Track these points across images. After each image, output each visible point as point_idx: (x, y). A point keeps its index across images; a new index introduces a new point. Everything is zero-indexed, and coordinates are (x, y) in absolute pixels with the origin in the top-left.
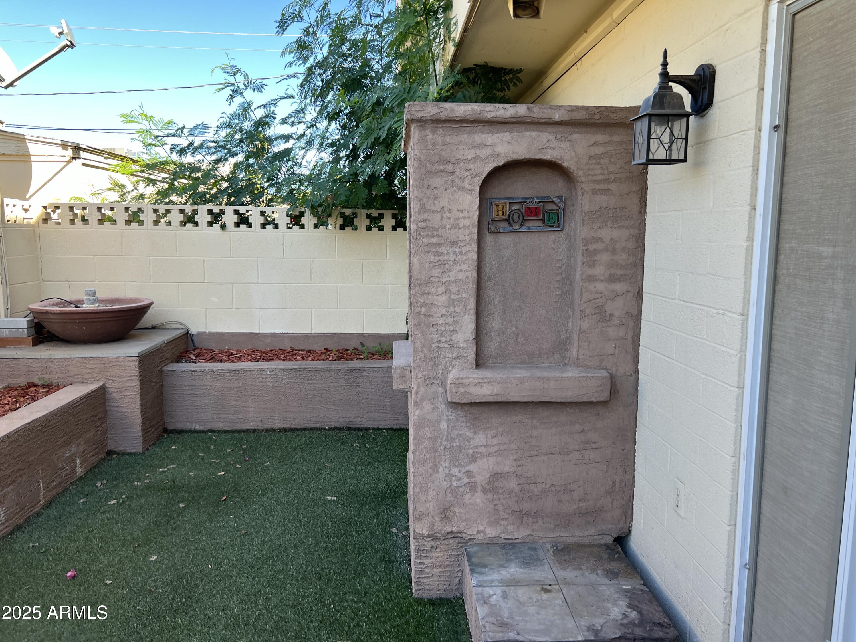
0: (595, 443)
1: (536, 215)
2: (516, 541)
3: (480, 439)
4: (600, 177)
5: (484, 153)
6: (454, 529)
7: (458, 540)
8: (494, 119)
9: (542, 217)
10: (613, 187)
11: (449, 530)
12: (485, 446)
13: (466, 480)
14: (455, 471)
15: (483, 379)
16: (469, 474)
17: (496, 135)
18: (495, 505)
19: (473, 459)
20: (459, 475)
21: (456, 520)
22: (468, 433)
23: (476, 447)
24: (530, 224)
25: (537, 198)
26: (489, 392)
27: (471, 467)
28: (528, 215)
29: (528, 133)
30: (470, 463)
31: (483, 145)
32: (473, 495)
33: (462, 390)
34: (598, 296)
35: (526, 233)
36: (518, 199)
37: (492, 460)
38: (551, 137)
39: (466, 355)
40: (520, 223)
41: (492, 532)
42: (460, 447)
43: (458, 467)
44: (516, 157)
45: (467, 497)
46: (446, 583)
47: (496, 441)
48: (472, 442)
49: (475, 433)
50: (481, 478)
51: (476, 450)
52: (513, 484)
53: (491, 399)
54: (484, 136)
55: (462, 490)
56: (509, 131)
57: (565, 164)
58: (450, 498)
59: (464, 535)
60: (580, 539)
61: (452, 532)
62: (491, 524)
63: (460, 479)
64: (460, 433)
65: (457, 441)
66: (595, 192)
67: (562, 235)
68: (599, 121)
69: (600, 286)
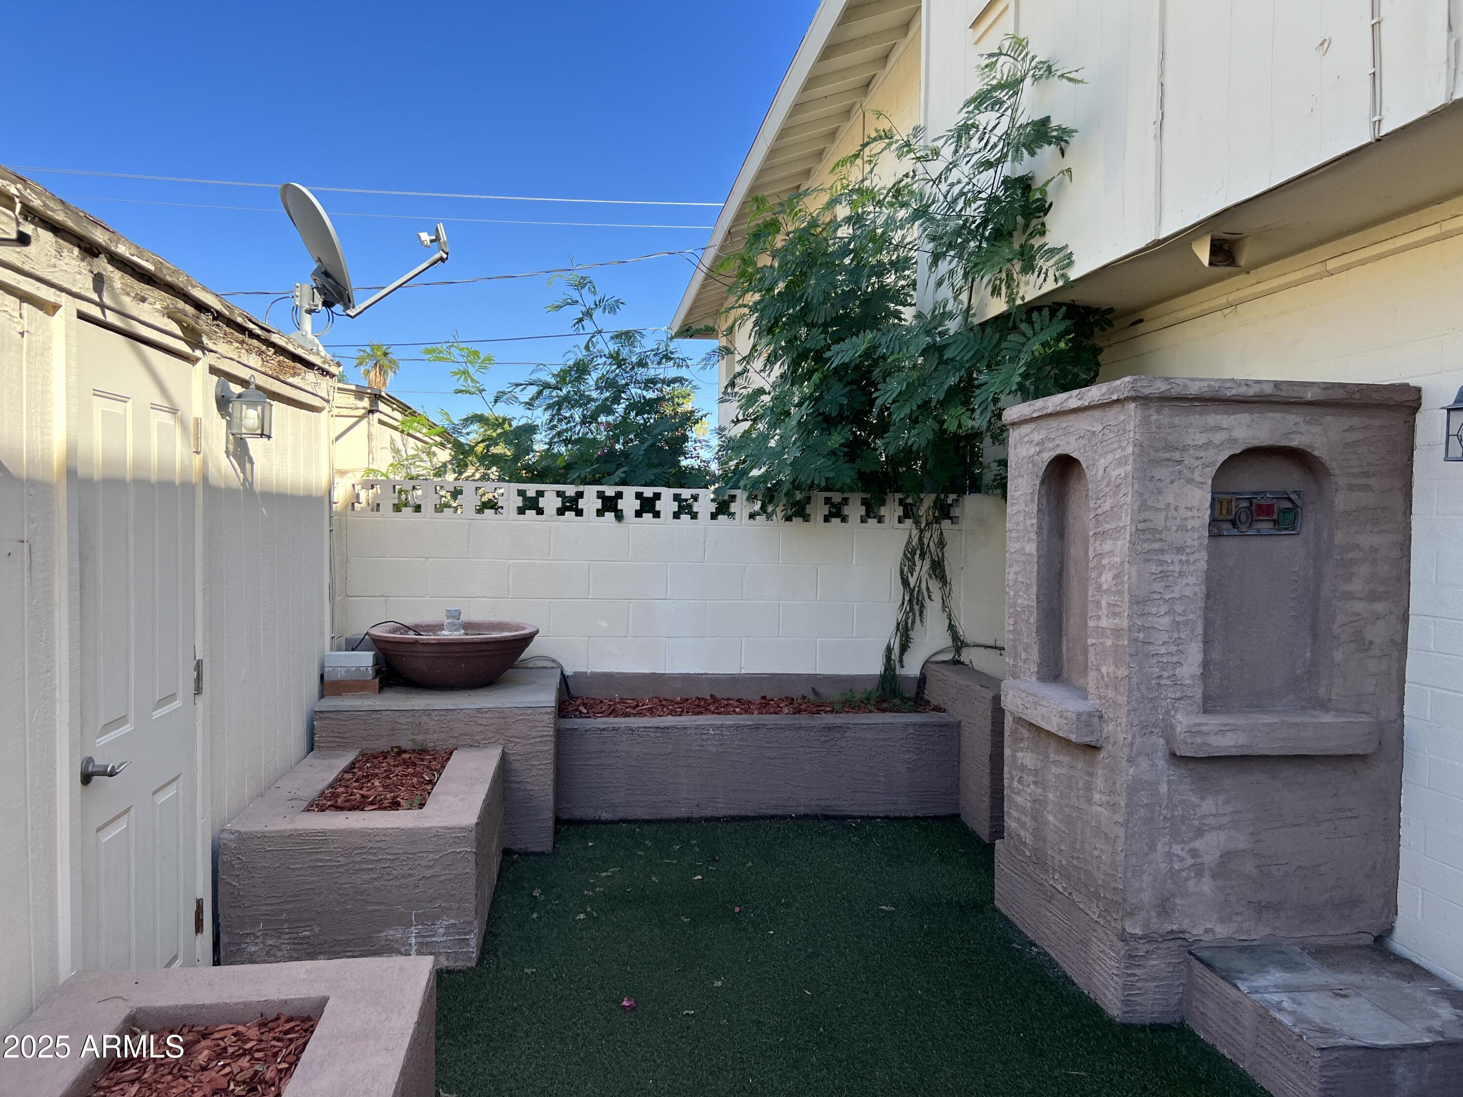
0: (1350, 810)
1: (1268, 515)
2: (1252, 944)
3: (1208, 806)
4: (1359, 469)
5: (1218, 438)
6: (1175, 927)
7: (1180, 942)
8: (1235, 398)
9: (1275, 517)
10: (1371, 481)
11: (1169, 928)
12: (1214, 816)
13: (1190, 861)
14: (1176, 849)
15: (1225, 725)
16: (1194, 853)
17: (1232, 417)
18: (1227, 894)
19: (1200, 833)
20: (1183, 854)
21: (1177, 915)
22: (1193, 799)
23: (1203, 817)
24: (1260, 526)
25: (1271, 493)
26: (1232, 743)
27: (1197, 844)
28: (1258, 515)
29: (1271, 415)
30: (1195, 838)
31: (1218, 429)
32: (1199, 882)
33: (1199, 740)
34: (1356, 618)
35: (1255, 538)
36: (1247, 493)
37: (1222, 835)
38: (1299, 419)
39: (1191, 694)
40: (1248, 525)
41: (1222, 931)
42: (1183, 816)
43: (1179, 843)
44: (1256, 443)
45: (1191, 884)
46: (1162, 1002)
47: (1229, 809)
48: (1198, 811)
49: (1202, 798)
50: (1210, 858)
51: (1203, 821)
52: (1249, 866)
53: (1234, 752)
54: (1219, 417)
55: (1184, 874)
56: (1248, 412)
57: (1316, 453)
58: (1169, 885)
59: (1187, 936)
60: (1334, 938)
61: (1172, 932)
62: (1222, 921)
63: (1182, 860)
64: (1184, 798)
65: (1179, 808)
66: (1351, 488)
67: (1297, 539)
68: (1359, 402)
69: (1358, 606)
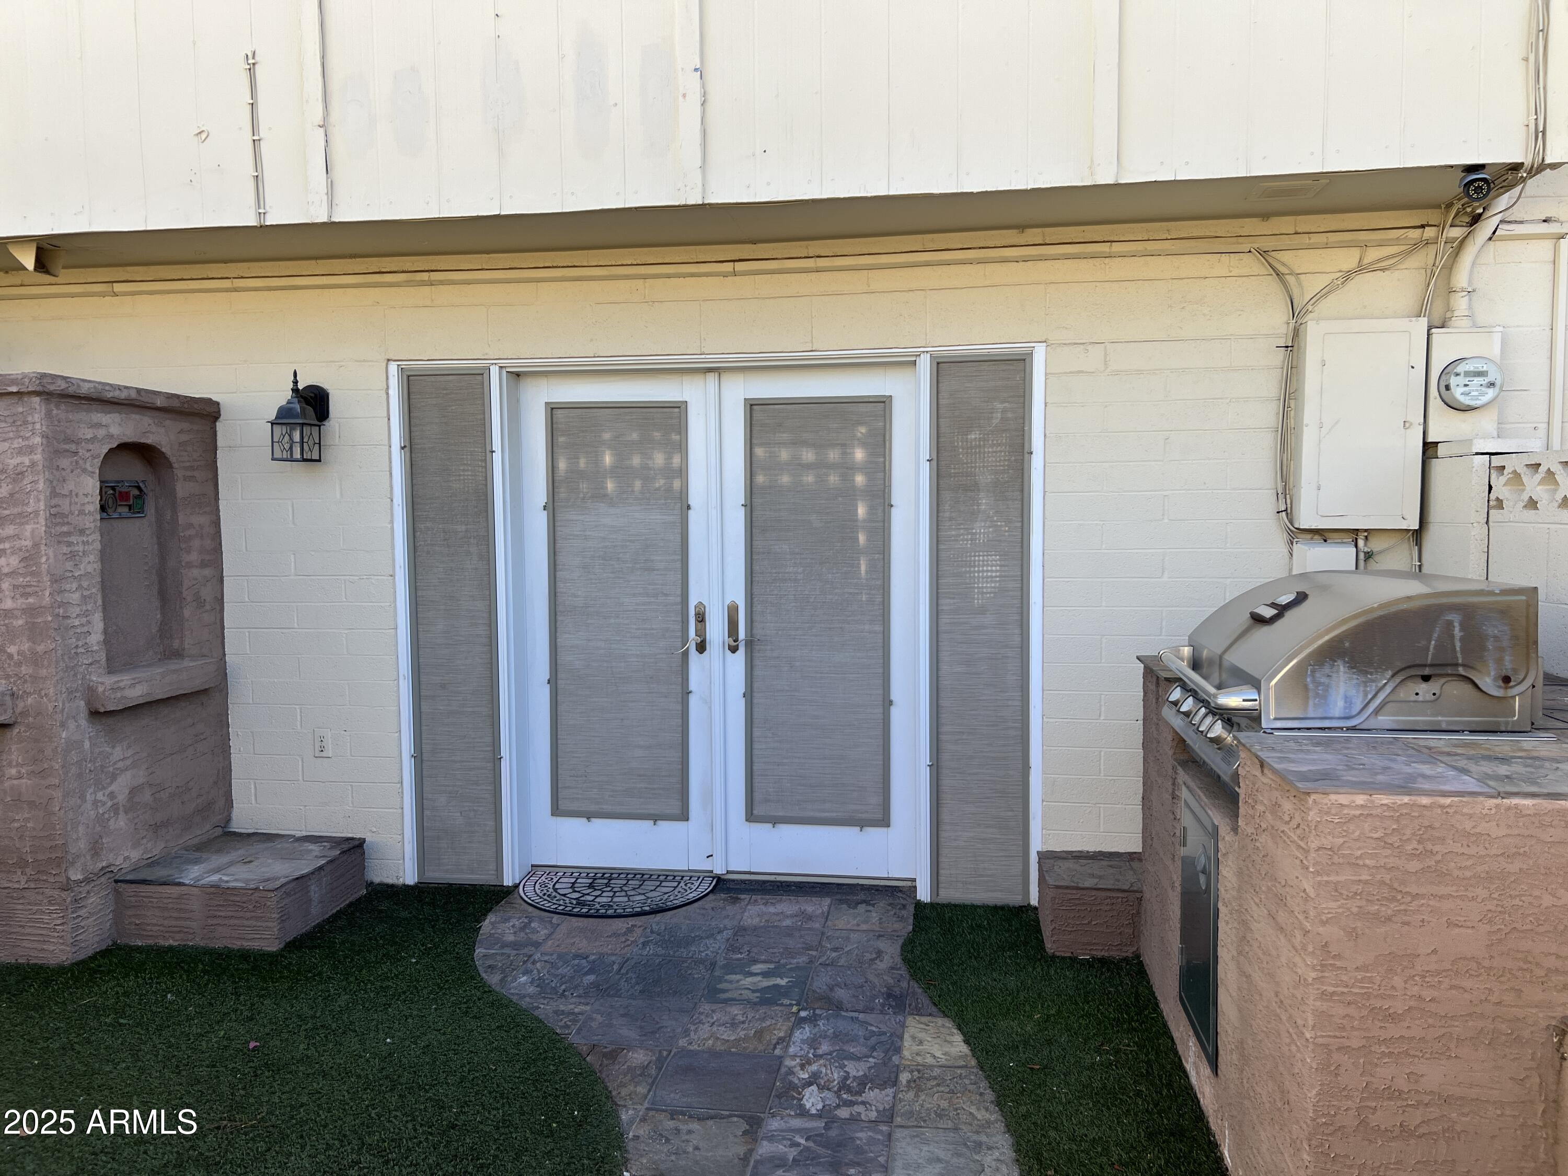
0: (202, 734)
1: (126, 500)
2: (155, 858)
3: (118, 753)
4: (188, 464)
5: (101, 433)
6: (104, 864)
7: (108, 875)
8: (112, 400)
9: (131, 502)
10: (196, 474)
11: (101, 866)
12: (122, 760)
13: (110, 804)
14: (100, 796)
15: (134, 679)
16: (112, 796)
17: (108, 415)
18: (136, 824)
19: (114, 777)
20: (104, 799)
21: (104, 852)
22: (107, 749)
23: (115, 763)
24: (120, 510)
25: (127, 481)
26: (140, 693)
27: (113, 788)
28: (120, 501)
29: (134, 416)
30: (111, 783)
31: (99, 425)
32: (117, 819)
33: (119, 695)
34: (195, 582)
35: (117, 520)
36: (111, 482)
37: (129, 774)
38: (151, 422)
39: (99, 659)
40: (114, 509)
41: (135, 855)
42: (102, 766)
43: (101, 790)
44: (126, 439)
45: (112, 822)
46: (98, 932)
47: (130, 752)
48: (111, 758)
49: (113, 747)
50: (122, 798)
51: (116, 766)
52: (147, 796)
53: (141, 701)
54: (99, 415)
55: (106, 816)
56: (119, 413)
57: (163, 450)
58: (98, 829)
59: (112, 868)
60: (201, 837)
61: (103, 868)
62: (135, 846)
63: (104, 804)
64: (101, 750)
65: (99, 760)
66: (185, 478)
67: (144, 521)
68: (187, 410)
69: (195, 572)
